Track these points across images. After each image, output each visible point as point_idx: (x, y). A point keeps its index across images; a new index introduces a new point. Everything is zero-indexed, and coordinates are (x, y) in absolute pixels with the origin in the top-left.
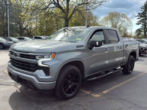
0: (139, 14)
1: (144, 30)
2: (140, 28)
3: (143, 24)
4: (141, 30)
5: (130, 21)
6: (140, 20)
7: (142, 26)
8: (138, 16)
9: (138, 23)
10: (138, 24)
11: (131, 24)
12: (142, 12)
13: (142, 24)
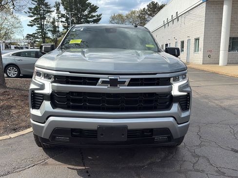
0: (30, 9)
1: (42, 36)
2: (35, 32)
3: (39, 26)
4: (36, 35)
5: (17, 19)
6: (33, 18)
7: (37, 28)
8: (29, 12)
9: (30, 24)
10: (32, 26)
11: (19, 25)
12: (34, 6)
13: (37, 25)
